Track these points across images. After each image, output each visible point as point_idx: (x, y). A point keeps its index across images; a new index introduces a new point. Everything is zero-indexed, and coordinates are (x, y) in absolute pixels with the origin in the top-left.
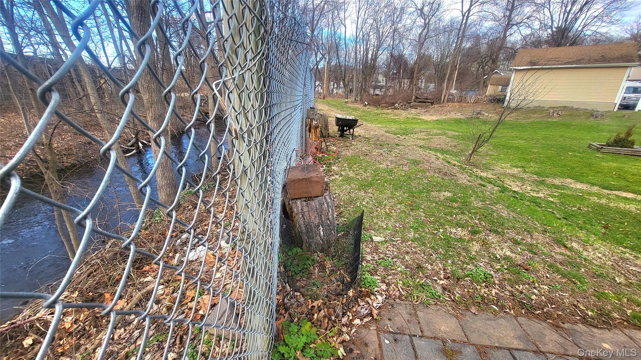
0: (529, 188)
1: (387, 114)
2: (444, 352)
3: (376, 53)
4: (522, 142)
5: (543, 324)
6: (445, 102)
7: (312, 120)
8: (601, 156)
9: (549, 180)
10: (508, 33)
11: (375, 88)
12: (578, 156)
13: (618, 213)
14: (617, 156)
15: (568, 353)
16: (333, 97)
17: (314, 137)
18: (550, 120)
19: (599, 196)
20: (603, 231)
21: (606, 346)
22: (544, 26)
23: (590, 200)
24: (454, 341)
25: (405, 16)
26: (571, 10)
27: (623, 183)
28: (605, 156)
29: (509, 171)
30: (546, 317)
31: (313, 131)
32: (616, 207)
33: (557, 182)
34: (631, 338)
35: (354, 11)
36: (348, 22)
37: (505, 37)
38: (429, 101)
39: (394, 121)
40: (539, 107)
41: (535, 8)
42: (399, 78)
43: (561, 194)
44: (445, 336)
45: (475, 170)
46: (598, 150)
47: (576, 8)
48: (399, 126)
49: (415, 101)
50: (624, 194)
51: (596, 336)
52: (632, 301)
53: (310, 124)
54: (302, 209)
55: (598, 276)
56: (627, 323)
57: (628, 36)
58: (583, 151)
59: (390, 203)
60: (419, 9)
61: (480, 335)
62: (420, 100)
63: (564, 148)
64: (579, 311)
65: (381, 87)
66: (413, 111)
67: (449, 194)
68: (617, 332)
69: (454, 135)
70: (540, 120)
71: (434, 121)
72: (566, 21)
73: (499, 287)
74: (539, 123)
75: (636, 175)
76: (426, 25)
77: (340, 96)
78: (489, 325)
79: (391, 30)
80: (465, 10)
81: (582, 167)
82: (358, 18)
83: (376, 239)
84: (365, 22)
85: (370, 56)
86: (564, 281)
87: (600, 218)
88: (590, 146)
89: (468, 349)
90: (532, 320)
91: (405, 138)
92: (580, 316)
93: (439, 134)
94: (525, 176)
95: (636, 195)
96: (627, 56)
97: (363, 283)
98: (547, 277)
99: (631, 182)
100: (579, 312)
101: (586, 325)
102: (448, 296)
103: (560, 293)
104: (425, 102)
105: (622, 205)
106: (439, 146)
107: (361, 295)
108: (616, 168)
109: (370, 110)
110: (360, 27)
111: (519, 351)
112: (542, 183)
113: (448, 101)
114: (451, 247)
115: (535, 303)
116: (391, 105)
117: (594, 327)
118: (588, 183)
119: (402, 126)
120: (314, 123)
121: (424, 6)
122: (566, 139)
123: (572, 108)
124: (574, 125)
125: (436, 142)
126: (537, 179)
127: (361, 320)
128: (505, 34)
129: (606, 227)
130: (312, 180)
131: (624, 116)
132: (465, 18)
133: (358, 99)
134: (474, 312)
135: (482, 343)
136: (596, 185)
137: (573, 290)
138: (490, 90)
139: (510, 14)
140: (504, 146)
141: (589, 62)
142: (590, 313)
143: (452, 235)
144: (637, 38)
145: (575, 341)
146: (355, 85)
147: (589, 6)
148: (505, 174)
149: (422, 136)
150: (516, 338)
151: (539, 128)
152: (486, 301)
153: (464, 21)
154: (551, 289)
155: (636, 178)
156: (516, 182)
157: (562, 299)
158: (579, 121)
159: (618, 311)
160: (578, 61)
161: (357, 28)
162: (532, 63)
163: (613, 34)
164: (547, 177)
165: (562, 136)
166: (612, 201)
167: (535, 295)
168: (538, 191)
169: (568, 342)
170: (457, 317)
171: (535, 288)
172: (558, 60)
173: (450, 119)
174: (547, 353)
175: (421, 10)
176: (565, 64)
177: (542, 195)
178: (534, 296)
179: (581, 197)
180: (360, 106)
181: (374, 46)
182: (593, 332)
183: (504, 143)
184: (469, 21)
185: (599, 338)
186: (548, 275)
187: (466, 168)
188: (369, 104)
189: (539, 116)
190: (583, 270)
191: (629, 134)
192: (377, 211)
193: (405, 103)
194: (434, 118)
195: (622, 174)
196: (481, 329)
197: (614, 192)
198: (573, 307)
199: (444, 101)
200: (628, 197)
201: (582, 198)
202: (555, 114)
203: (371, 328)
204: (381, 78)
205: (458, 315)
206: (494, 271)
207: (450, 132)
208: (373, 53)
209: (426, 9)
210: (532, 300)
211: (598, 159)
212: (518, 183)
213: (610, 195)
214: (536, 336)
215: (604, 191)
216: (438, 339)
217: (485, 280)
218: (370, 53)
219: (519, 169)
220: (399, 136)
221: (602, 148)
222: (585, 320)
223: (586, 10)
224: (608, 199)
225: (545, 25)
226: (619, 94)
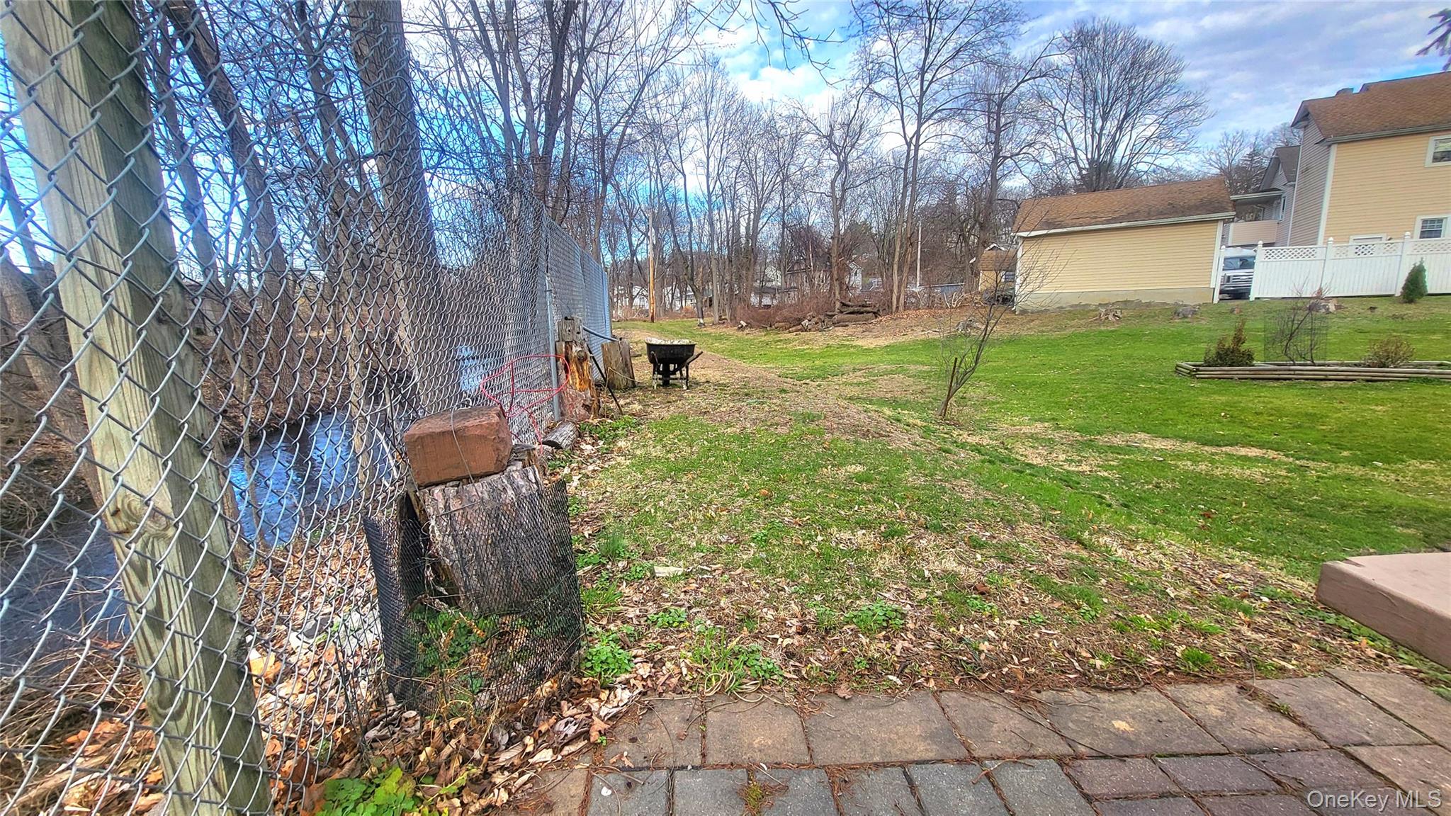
0: (1062, 457)
1: (787, 341)
2: (743, 795)
3: (755, 227)
4: (1053, 374)
5: (995, 699)
6: (901, 308)
7: (569, 344)
8: (1199, 385)
9: (1103, 440)
10: (998, 174)
11: (762, 292)
12: (1156, 390)
13: (1229, 485)
14: (1228, 383)
15: (1033, 752)
16: (671, 318)
17: (578, 381)
18: (1102, 328)
19: (1194, 458)
20: (1201, 522)
21: (1121, 725)
22: (1062, 160)
23: (1178, 467)
24: (776, 766)
25: (799, 151)
26: (1102, 128)
27: (1240, 431)
28: (1206, 385)
29: (1026, 430)
30: (1003, 684)
31: (574, 367)
32: (1227, 475)
33: (1118, 441)
34: (1176, 702)
35: (699, 144)
36: (688, 167)
37: (995, 182)
38: (869, 309)
39: (801, 355)
40: (1079, 305)
41: (1037, 127)
42: (807, 270)
43: (1125, 462)
44: (758, 756)
45: (955, 433)
46: (1193, 374)
47: (1111, 126)
48: (810, 363)
49: (842, 312)
50: (1243, 451)
51: (1103, 708)
52: (1191, 627)
53: (567, 353)
54: (447, 507)
55: (1133, 589)
56: (1175, 672)
57: (1215, 171)
58: (1166, 380)
59: (722, 496)
60: (824, 136)
61: (844, 744)
62: (851, 309)
63: (1130, 378)
64: (1078, 661)
65: (773, 292)
66: (839, 331)
67: (859, 468)
68: (1149, 693)
69: (920, 372)
70: (1084, 329)
71: (882, 348)
72: (1099, 147)
73: (915, 635)
74: (1082, 335)
75: (1262, 413)
76: (843, 164)
77: (688, 314)
78: (871, 718)
79: (779, 179)
80: (910, 134)
81: (1166, 408)
82: (708, 158)
83: (661, 571)
84: (723, 162)
85: (743, 230)
86: (1056, 605)
87: (1195, 499)
88: (1177, 370)
89: (807, 780)
90: (972, 696)
91: (819, 386)
92: (1077, 671)
93: (892, 372)
94: (1057, 435)
95: (1264, 451)
96: (1210, 202)
97: (589, 665)
98: (1023, 602)
99: (1254, 428)
100: (1076, 664)
101: (1087, 690)
102: (792, 669)
103: (1044, 630)
104: (862, 313)
105: (1236, 471)
106: (889, 395)
107: (574, 693)
108: (1226, 404)
109: (750, 337)
110: (713, 174)
111: (924, 766)
112: (1090, 444)
113: (906, 308)
114: (830, 569)
115: (987, 658)
116: (795, 323)
117: (1103, 689)
118: (1176, 437)
119: (817, 362)
120: (576, 349)
121: (832, 130)
122: (1136, 361)
123: (1139, 304)
124: (1147, 335)
125: (884, 387)
126: (1079, 438)
127: (556, 751)
128: (993, 177)
129: (1206, 516)
130: (468, 434)
131: (1232, 311)
132: (913, 147)
133: (727, 317)
134: (842, 696)
135: (843, 761)
136: (1192, 439)
137: (1071, 621)
138: (986, 280)
139: (997, 139)
140: (1017, 383)
141: (1149, 216)
142: (1099, 663)
143: (841, 546)
144: (1230, 173)
145: (1056, 725)
146: (714, 288)
147: (1131, 121)
148: (1016, 436)
149: (857, 377)
150: (925, 739)
151: (1084, 346)
152: (879, 669)
153: (912, 153)
154: (1025, 624)
155: (1261, 419)
156: (1037, 449)
157: (1046, 643)
158: (1155, 327)
159: (1158, 651)
160: (1130, 216)
161: (708, 177)
162: (1050, 224)
163: (1189, 169)
164: (1099, 433)
165: (1129, 357)
166: (1218, 465)
167: (989, 641)
168: (1080, 461)
169: (1039, 730)
170: (800, 712)
171: (991, 627)
172: (1094, 215)
173: (914, 341)
174: (987, 758)
175: (829, 137)
176: (1108, 222)
177: (1086, 468)
178: (986, 643)
179: (1160, 465)
180: (731, 331)
181: (749, 210)
182: (1098, 701)
183: (1017, 378)
184: (921, 153)
185: (1108, 712)
186: (1026, 600)
187: (936, 430)
188: (749, 325)
189: (1081, 322)
190: (1103, 581)
191: (1239, 340)
192: (686, 517)
193: (822, 317)
194: (883, 342)
195: (1236, 414)
196: (849, 729)
197: (1224, 449)
198: (1067, 655)
199: (897, 308)
200: (1250, 454)
201: (1163, 466)
202: (1111, 317)
203: (576, 767)
204: (771, 272)
205: (806, 706)
206: (912, 606)
207: (912, 367)
208: (748, 224)
209: (838, 134)
210: (981, 652)
211: (1192, 392)
212: (1041, 450)
213: (1217, 454)
214: (971, 727)
215: (1206, 448)
216: (740, 766)
217: (885, 624)
218: (743, 223)
219: (1046, 424)
220: (808, 381)
221: (1198, 370)
222: (1087, 680)
223: (1129, 128)
224: (1212, 462)
225: (1065, 158)
226: (1214, 273)
